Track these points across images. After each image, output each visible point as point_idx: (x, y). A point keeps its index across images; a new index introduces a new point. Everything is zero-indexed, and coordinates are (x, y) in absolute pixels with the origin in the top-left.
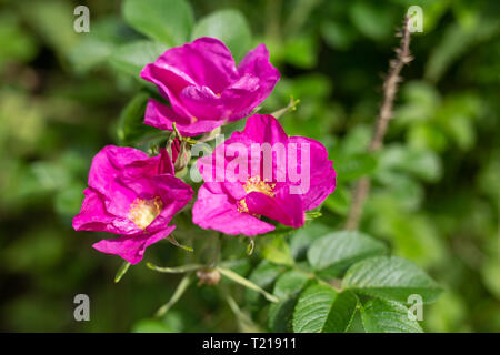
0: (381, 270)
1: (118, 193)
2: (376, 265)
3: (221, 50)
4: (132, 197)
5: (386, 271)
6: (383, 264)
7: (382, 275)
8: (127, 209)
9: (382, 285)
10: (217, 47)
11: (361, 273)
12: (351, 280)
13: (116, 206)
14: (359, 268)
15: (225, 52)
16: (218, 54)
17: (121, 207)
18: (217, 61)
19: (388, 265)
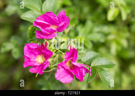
0: (100, 61)
1: (32, 55)
2: (99, 60)
3: (53, 14)
4: (36, 55)
5: (101, 61)
6: (100, 60)
7: (101, 62)
8: (35, 59)
9: (101, 65)
10: (51, 14)
11: (95, 62)
12: (93, 64)
13: (32, 59)
14: (95, 61)
15: (54, 15)
16: (52, 15)
17: (33, 59)
18: (52, 17)
19: (102, 60)
